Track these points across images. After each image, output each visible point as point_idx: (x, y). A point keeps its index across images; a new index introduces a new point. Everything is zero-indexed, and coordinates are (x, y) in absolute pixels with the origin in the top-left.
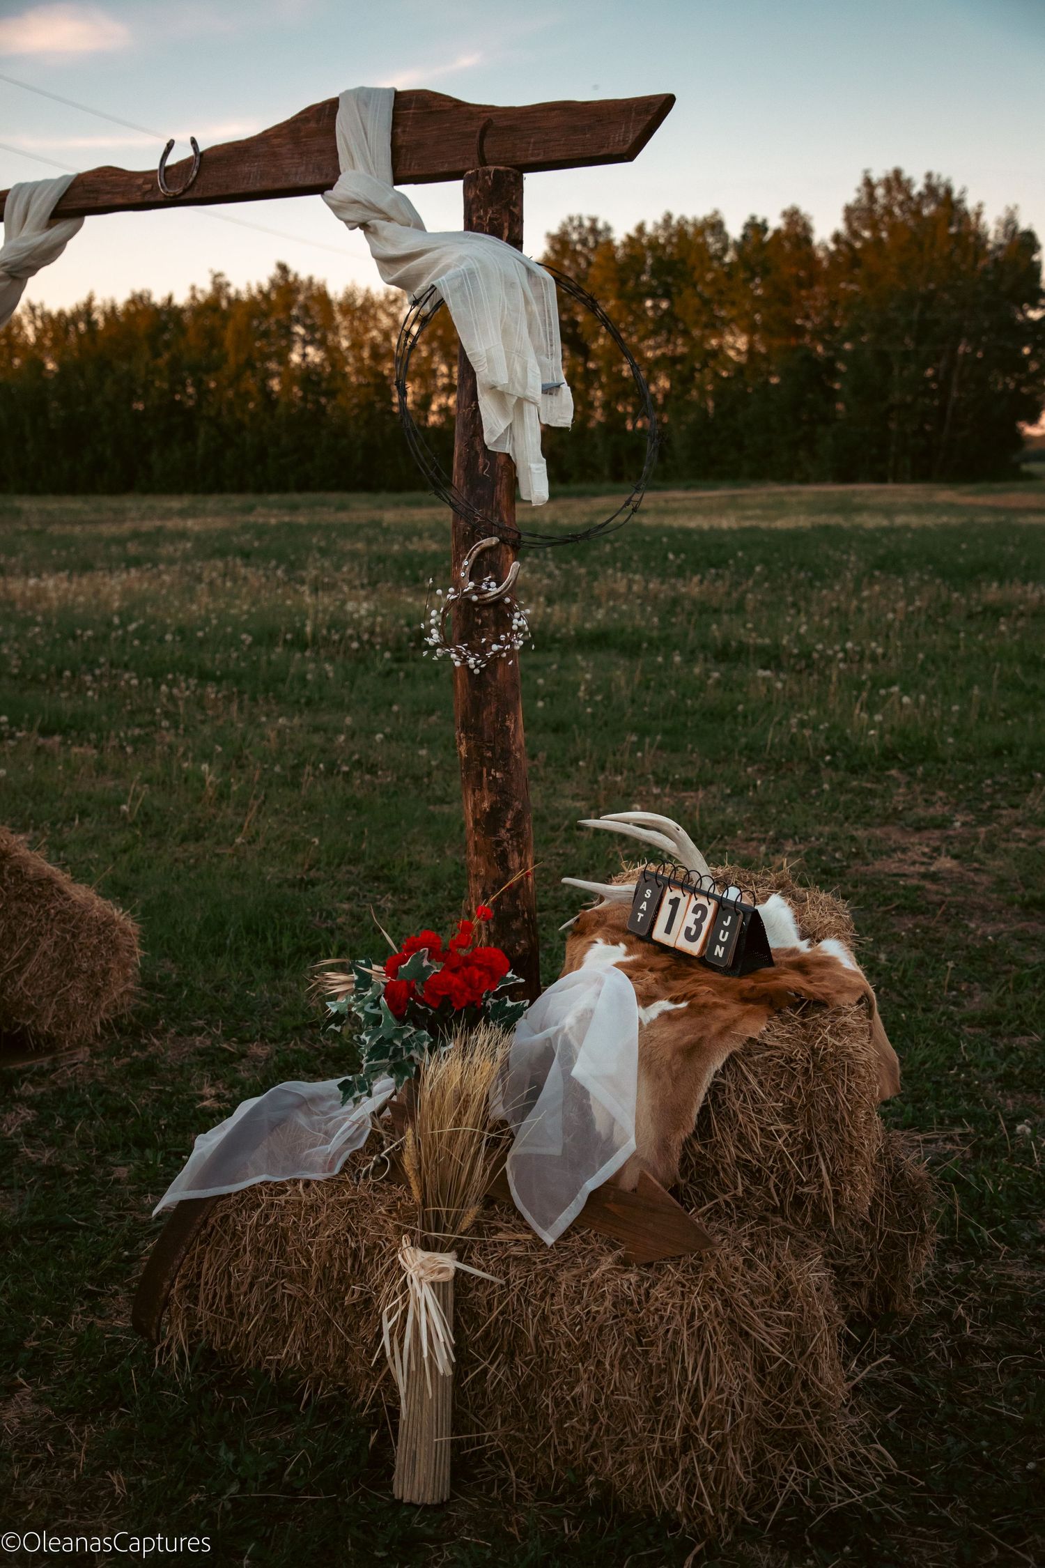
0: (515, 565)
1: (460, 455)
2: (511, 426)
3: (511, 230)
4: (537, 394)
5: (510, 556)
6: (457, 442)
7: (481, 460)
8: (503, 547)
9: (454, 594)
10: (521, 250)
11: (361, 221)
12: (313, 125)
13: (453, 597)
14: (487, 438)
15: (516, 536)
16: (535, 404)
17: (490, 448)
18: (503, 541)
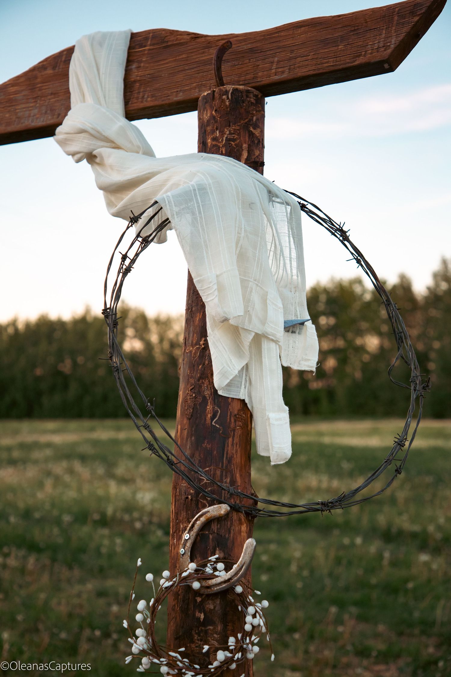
0: (250, 542)
1: (185, 401)
2: (247, 367)
3: (250, 152)
4: (279, 331)
5: (244, 528)
6: (182, 386)
7: (209, 407)
8: (235, 516)
9: (168, 579)
10: (262, 173)
11: (86, 150)
12: (49, 71)
13: (168, 584)
14: (219, 381)
15: (251, 501)
16: (276, 342)
17: (220, 393)
18: (234, 508)
